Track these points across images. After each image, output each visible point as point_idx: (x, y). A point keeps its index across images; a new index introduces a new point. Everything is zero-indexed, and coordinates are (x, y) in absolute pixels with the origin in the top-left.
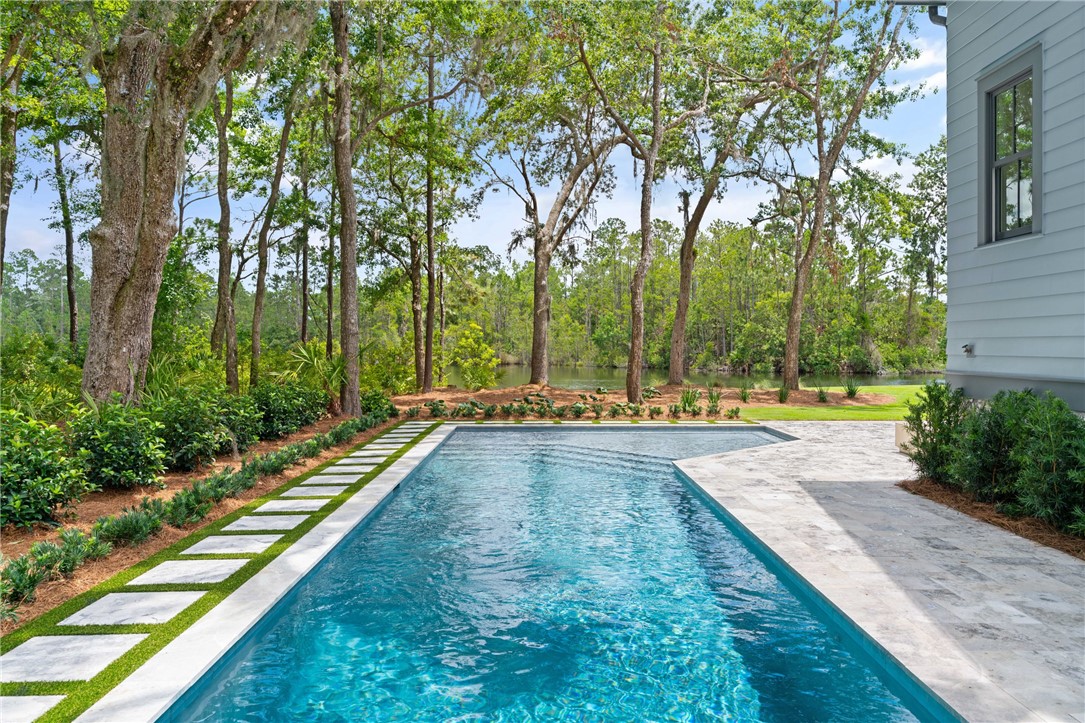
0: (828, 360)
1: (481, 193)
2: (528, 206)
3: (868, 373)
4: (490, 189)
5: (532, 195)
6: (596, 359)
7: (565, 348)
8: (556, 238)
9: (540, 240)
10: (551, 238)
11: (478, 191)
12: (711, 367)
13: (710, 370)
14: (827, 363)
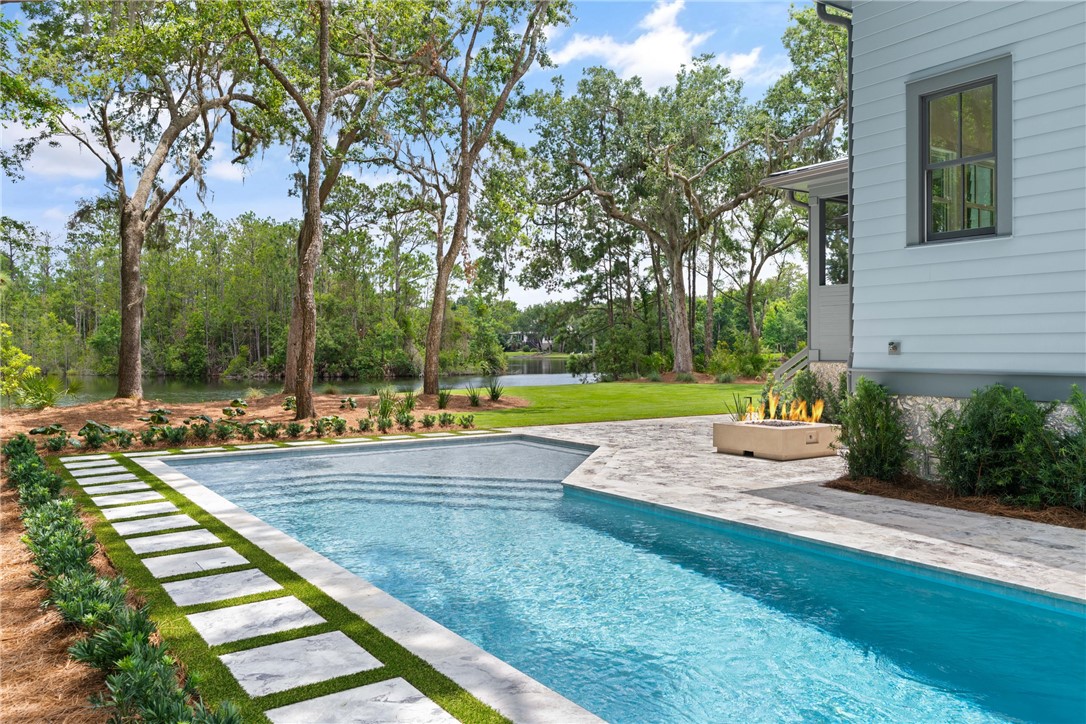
0: (372, 364)
1: (30, 146)
2: (109, 169)
3: (411, 376)
4: (46, 141)
5: (116, 156)
6: (95, 367)
7: (49, 354)
8: (149, 214)
9: (130, 215)
10: (144, 213)
11: (26, 143)
12: (246, 374)
13: (246, 377)
14: (370, 367)
